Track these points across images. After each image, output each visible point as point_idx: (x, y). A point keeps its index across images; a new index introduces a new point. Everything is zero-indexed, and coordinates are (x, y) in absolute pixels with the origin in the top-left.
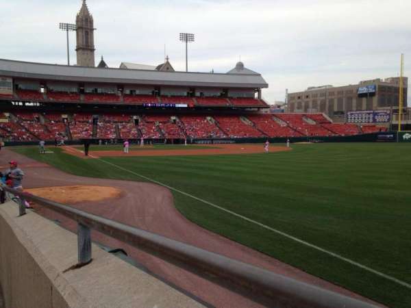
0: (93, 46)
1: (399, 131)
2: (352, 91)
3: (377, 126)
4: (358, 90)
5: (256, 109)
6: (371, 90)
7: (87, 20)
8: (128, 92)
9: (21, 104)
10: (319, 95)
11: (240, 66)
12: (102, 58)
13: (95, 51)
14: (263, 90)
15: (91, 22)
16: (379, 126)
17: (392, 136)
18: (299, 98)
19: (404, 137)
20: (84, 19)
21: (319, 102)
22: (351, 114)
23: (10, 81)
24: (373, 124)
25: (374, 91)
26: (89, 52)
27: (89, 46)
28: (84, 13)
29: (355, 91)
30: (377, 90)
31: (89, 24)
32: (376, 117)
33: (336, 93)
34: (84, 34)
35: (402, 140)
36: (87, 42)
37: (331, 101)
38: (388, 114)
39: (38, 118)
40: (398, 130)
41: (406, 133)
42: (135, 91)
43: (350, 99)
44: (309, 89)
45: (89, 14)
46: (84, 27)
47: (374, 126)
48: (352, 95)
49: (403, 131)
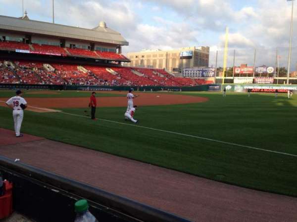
2: (176, 54)
3: (206, 80)
4: (180, 54)
5: (117, 63)
6: (189, 55)
10: (152, 56)
14: (123, 47)
17: (218, 87)
18: (137, 57)
19: (227, 88)
22: (186, 71)
24: (202, 78)
25: (191, 55)
29: (178, 55)
30: (193, 54)
32: (204, 73)
33: (164, 55)
37: (161, 61)
38: (213, 71)
40: (222, 83)
41: (227, 85)
43: (174, 60)
47: (203, 80)
48: (176, 57)
49: (226, 84)
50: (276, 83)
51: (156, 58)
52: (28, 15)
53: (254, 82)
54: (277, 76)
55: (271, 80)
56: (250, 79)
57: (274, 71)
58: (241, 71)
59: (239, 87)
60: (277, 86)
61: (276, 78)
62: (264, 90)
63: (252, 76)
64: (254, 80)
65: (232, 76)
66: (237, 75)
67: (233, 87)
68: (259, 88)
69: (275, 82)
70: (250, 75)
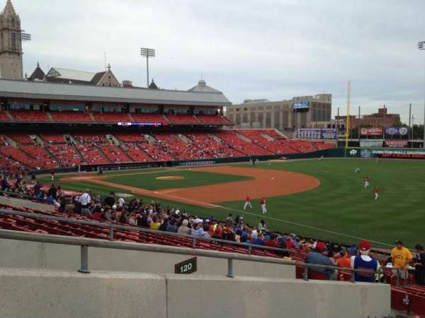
0: (21, 49)
1: (347, 147)
2: (288, 106)
3: (326, 142)
4: (293, 105)
6: (304, 106)
7: (13, 20)
10: (257, 108)
11: (202, 84)
12: (38, 65)
13: (23, 55)
15: (18, 23)
16: (327, 142)
18: (238, 110)
19: (351, 152)
20: (10, 19)
21: (257, 115)
22: (301, 131)
24: (322, 140)
25: (307, 107)
26: (16, 56)
27: (15, 49)
28: (9, 12)
29: (290, 107)
30: (310, 106)
31: (16, 25)
32: (324, 134)
33: (273, 108)
34: (10, 37)
35: (349, 155)
36: (14, 44)
37: (269, 114)
38: (334, 132)
40: (345, 146)
43: (286, 113)
44: (246, 102)
45: (15, 14)
46: (10, 28)
47: (323, 142)
48: (287, 110)
49: (350, 148)
50: (410, 147)
51: (262, 111)
52: (111, 69)
53: (384, 145)
54: (411, 139)
55: (404, 143)
56: (379, 142)
57: (408, 133)
58: (368, 133)
59: (366, 152)
60: (412, 150)
61: (411, 141)
62: (396, 155)
63: (382, 138)
64: (384, 143)
65: (357, 138)
66: (363, 137)
67: (359, 151)
68: (391, 152)
69: (409, 145)
70: (379, 137)
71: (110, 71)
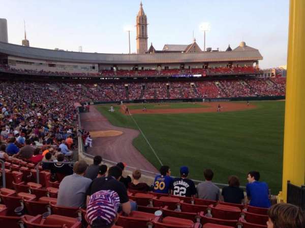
0: (147, 36)
7: (143, 18)
8: (163, 68)
9: (103, 79)
13: (148, 39)
15: (145, 20)
23: (96, 66)
26: (144, 39)
27: (144, 36)
31: (144, 22)
34: (141, 28)
36: (143, 33)
39: (112, 87)
42: (168, 67)
71: (195, 43)
